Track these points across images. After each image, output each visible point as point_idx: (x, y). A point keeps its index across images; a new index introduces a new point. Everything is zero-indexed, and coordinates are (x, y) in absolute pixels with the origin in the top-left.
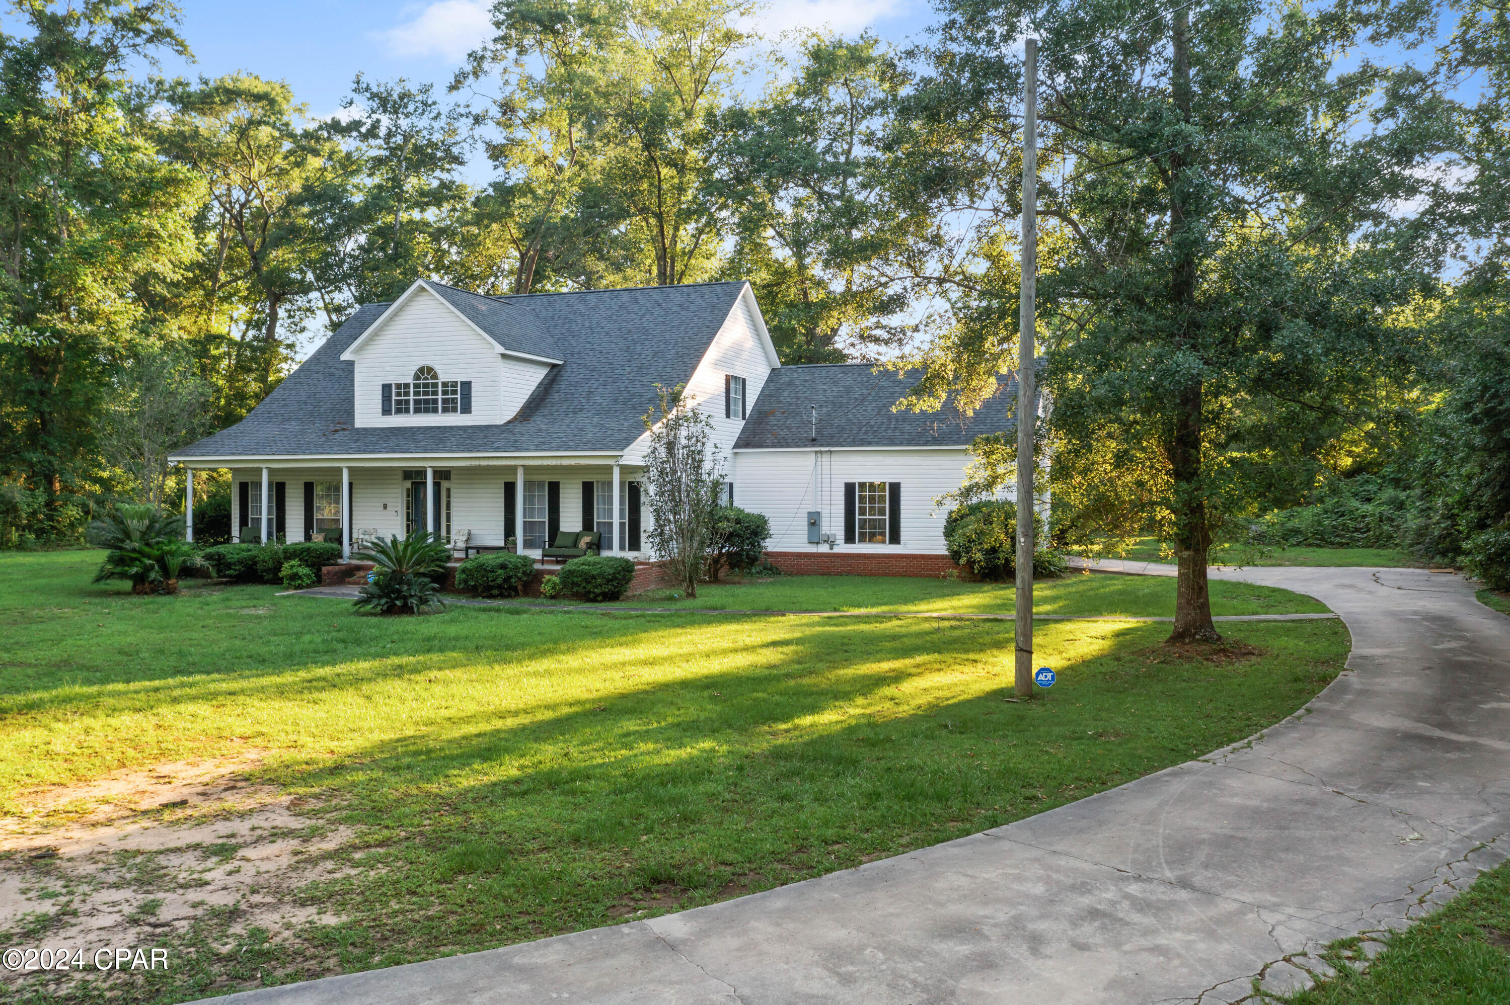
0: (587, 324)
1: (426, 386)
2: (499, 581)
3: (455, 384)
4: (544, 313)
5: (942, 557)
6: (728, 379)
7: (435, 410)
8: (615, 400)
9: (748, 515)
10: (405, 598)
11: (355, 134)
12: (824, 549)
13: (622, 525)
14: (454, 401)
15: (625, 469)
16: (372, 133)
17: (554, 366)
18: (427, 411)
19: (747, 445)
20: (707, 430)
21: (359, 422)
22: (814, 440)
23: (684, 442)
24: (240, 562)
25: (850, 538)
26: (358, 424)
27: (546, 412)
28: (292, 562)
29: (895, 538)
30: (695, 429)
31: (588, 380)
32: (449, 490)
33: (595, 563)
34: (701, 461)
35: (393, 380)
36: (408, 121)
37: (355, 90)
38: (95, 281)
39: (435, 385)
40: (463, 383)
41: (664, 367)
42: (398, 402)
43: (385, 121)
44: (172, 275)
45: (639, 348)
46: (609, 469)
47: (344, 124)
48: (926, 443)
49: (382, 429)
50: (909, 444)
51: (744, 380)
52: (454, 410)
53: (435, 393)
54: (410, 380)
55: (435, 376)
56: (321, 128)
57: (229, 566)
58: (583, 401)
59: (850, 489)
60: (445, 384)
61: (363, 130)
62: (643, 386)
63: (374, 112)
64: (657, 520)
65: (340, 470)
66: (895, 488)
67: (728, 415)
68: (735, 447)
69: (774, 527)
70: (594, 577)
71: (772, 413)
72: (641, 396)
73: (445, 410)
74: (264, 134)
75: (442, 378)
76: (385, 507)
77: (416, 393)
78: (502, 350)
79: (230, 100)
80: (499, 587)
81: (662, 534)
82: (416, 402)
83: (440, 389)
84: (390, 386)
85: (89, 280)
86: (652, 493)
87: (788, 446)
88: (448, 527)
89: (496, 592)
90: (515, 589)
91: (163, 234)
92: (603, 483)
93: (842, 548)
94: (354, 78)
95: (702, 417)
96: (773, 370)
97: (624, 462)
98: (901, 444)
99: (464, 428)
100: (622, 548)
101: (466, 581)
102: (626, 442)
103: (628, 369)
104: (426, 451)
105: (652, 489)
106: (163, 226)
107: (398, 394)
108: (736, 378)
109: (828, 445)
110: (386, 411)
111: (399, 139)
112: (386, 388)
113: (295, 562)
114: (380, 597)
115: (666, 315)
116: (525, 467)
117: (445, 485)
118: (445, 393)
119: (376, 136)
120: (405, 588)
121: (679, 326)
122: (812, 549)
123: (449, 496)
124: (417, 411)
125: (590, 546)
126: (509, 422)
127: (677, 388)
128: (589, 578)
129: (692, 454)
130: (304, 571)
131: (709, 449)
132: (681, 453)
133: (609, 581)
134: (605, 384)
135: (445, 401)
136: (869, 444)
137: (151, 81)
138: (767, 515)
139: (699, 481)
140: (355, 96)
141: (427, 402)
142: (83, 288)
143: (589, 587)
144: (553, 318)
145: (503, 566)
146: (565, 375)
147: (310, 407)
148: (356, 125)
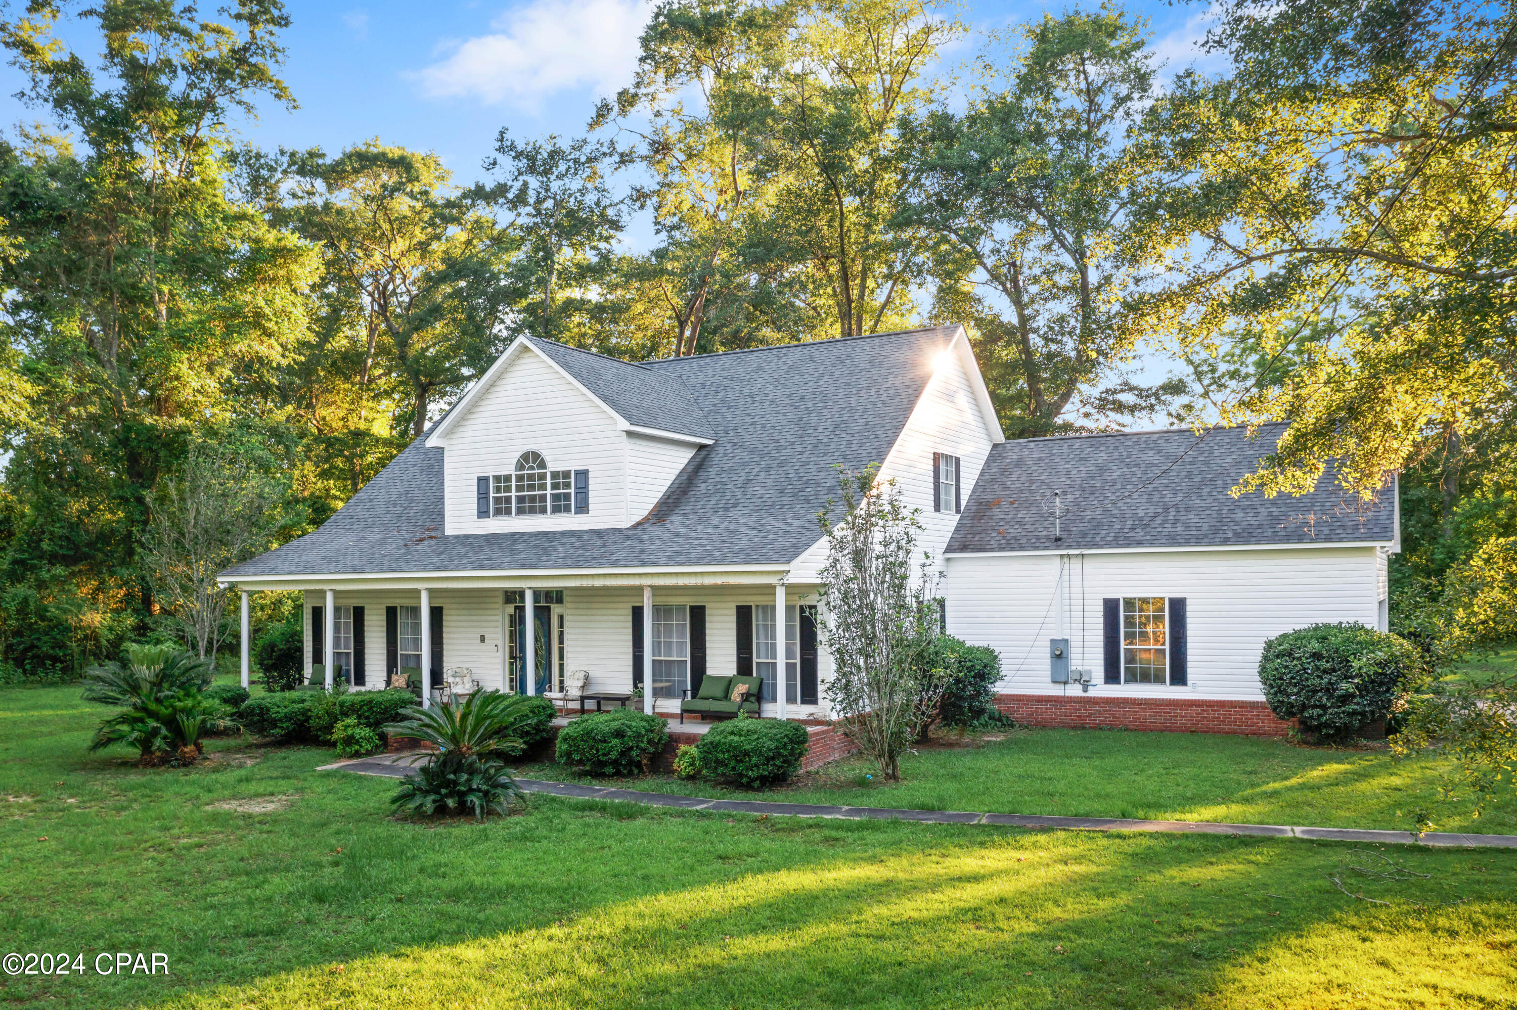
0: (747, 391)
1: (531, 477)
2: (614, 755)
3: (567, 474)
4: (693, 380)
5: (1253, 705)
6: (937, 457)
7: (543, 511)
8: (781, 491)
9: (971, 650)
10: (462, 795)
11: (501, 201)
12: (1074, 691)
13: (790, 667)
14: (567, 497)
15: (791, 589)
16: (521, 199)
17: (702, 447)
18: (532, 511)
19: (964, 548)
20: (912, 531)
21: (452, 528)
22: (1058, 539)
23: (878, 549)
24: (288, 718)
25: (1112, 676)
26: (448, 532)
27: (688, 509)
28: (348, 721)
29: (1179, 676)
30: (896, 530)
31: (746, 464)
32: (561, 617)
33: (749, 732)
34: (904, 577)
35: (491, 472)
36: (560, 183)
37: (499, 150)
38: (190, 368)
39: (542, 477)
40: (578, 473)
41: (849, 443)
42: (497, 500)
43: (534, 182)
44: (279, 358)
45: (814, 419)
46: (770, 589)
47: (487, 189)
48: (1225, 541)
49: (476, 537)
50: (1199, 543)
51: (958, 460)
52: (567, 509)
53: (543, 487)
54: (510, 469)
55: (543, 465)
56: (465, 196)
57: (274, 723)
58: (739, 493)
59: (1111, 607)
60: (555, 475)
61: (510, 196)
62: (820, 470)
63: (520, 174)
64: (840, 668)
65: (418, 592)
66: (1178, 607)
67: (937, 508)
68: (948, 550)
69: (1006, 666)
70: (746, 754)
71: (998, 504)
72: (818, 484)
73: (556, 510)
74: (402, 205)
75: (553, 466)
76: (483, 639)
77: (519, 488)
78: (627, 426)
79: (363, 168)
80: (615, 763)
81: (847, 687)
82: (520, 499)
83: (549, 481)
84: (486, 479)
85: (184, 367)
86: (832, 625)
87: (1022, 548)
88: (561, 666)
89: (610, 770)
90: (639, 765)
91: (267, 310)
92: (765, 608)
93: (1101, 690)
94: (497, 135)
95: (905, 512)
96: (995, 446)
97: (791, 579)
98: (1187, 543)
99: (579, 534)
100: (791, 699)
101: (568, 754)
102: (793, 552)
103: (799, 448)
104: (523, 567)
105: (832, 620)
106: (269, 302)
107: (498, 490)
108: (947, 457)
109: (1079, 546)
110: (483, 513)
111: (549, 204)
112: (482, 481)
113: (351, 720)
114: (426, 793)
115: (851, 374)
116: (654, 588)
117: (556, 610)
118: (555, 486)
119: (525, 203)
120: (465, 777)
121: (869, 388)
122: (1057, 691)
123: (561, 625)
124: (520, 511)
125: (746, 697)
126: (639, 524)
127: (865, 471)
128: (740, 755)
129: (889, 568)
130: (363, 732)
131: (915, 560)
132: (874, 566)
133: (768, 759)
134: (768, 469)
135: (556, 497)
136: (1139, 544)
137: (282, 153)
138: (996, 646)
139: (901, 606)
140: (500, 157)
141: (533, 499)
142: (177, 378)
143: (741, 767)
144: (703, 386)
145: (619, 734)
146: (716, 458)
147: (399, 509)
148: (502, 189)
